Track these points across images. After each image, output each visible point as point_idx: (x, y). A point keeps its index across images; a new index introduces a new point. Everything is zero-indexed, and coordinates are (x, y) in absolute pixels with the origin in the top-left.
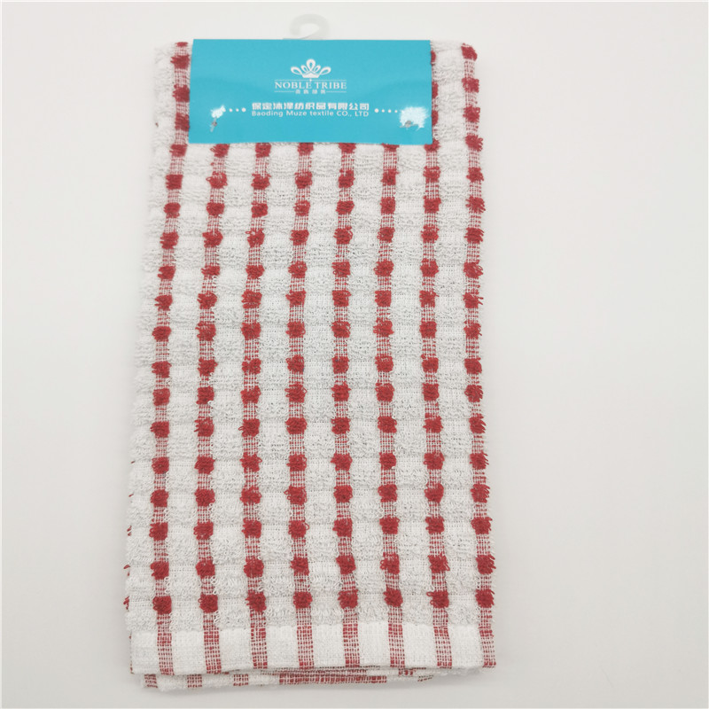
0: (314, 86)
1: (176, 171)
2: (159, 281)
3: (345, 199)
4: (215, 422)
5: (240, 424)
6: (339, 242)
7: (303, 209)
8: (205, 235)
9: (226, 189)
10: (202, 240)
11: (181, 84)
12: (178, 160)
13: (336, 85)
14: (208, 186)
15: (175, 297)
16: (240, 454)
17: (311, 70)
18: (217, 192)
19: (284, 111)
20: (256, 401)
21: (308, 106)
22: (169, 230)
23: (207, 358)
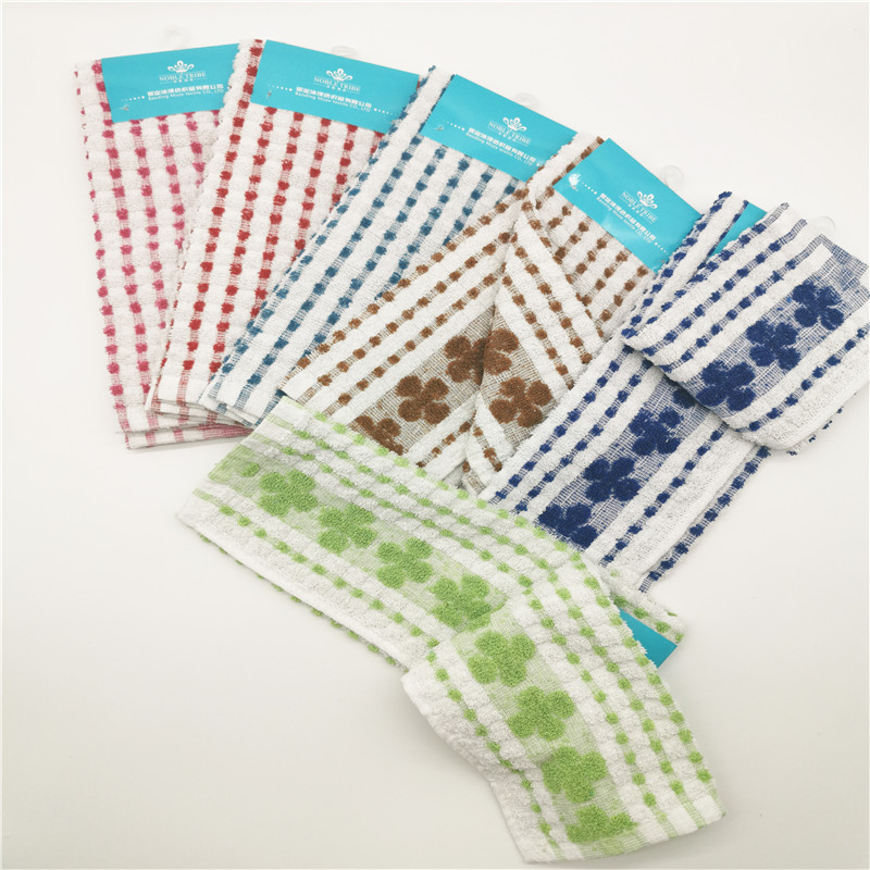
0: (339, 86)
1: (241, 116)
2: (220, 179)
3: (346, 157)
4: (243, 266)
5: (259, 270)
6: (338, 182)
7: (319, 156)
8: (255, 157)
9: (271, 133)
10: (252, 160)
11: (253, 66)
12: (242, 110)
13: (353, 88)
14: (260, 129)
15: (230, 191)
16: (255, 287)
17: (340, 75)
18: (265, 133)
19: (317, 97)
20: (271, 259)
21: (333, 97)
22: (232, 151)
23: (245, 230)
